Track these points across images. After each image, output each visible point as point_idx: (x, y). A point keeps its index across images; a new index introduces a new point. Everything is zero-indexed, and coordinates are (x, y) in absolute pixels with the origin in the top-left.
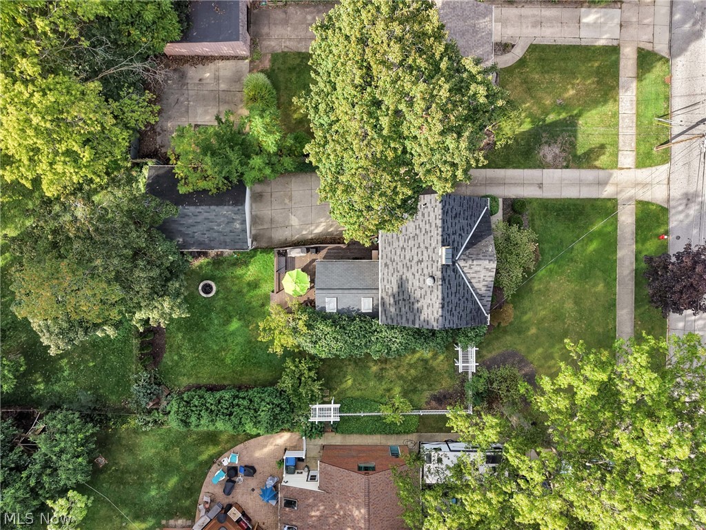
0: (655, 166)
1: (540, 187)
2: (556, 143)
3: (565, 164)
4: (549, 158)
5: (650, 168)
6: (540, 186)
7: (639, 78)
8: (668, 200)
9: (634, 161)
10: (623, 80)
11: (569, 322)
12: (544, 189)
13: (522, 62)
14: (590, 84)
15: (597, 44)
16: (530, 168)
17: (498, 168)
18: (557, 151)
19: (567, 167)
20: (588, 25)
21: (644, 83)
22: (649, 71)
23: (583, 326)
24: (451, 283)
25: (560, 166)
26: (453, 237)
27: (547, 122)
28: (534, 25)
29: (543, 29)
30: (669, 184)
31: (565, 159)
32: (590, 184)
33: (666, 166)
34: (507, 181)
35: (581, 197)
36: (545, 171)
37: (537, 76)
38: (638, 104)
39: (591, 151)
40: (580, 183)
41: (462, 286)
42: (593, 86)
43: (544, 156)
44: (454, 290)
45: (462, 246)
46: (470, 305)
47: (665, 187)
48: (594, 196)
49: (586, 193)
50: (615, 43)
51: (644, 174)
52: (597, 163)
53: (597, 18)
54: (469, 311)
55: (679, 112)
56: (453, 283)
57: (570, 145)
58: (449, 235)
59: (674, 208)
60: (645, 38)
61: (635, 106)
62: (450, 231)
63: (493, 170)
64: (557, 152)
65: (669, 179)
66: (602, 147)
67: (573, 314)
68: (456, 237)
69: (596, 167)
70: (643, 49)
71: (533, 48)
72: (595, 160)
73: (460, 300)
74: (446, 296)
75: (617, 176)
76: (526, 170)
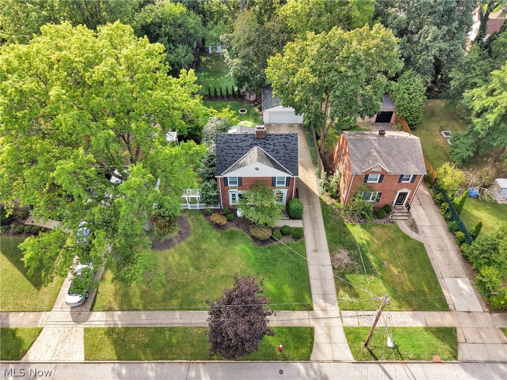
0: (349, 345)
1: (314, 251)
2: (352, 260)
3: (336, 267)
4: (338, 256)
5: (346, 341)
6: (316, 251)
7: (428, 329)
8: (318, 361)
9: (350, 326)
10: (421, 315)
11: (207, 271)
12: (314, 253)
13: (406, 238)
14: (407, 285)
15: (444, 291)
16: (329, 244)
17: (325, 225)
18: (346, 261)
19: (334, 268)
20: (457, 284)
21: (425, 333)
22: (438, 337)
23: (203, 282)
24: (244, 143)
25: (333, 264)
26: (272, 144)
27: (366, 254)
28: (438, 246)
29: (439, 252)
30: (335, 361)
31: (340, 267)
32: (322, 287)
33: (352, 359)
34: (316, 230)
35: (311, 280)
36: (328, 254)
37: (400, 247)
38: (403, 328)
39: (351, 287)
40: (322, 280)
41: (242, 152)
42: (406, 288)
43: (339, 252)
44: (240, 144)
45: (267, 152)
46: (229, 159)
47: (330, 358)
48: (313, 291)
49: (315, 284)
50: (451, 307)
51: (339, 336)
52: (341, 292)
53: (465, 291)
54: (226, 158)
55: (408, 372)
56: (244, 144)
57: (353, 270)
58: (273, 140)
59: (312, 367)
60: (468, 334)
61: (401, 326)
62: (276, 141)
63: (323, 222)
64: (344, 261)
65: (339, 361)
66: (356, 296)
67: (213, 274)
68: (272, 147)
69: (338, 290)
70: (456, 332)
71: (421, 245)
72: (344, 290)
73: (233, 150)
74: (236, 137)
75: (334, 310)
76: (326, 241)
